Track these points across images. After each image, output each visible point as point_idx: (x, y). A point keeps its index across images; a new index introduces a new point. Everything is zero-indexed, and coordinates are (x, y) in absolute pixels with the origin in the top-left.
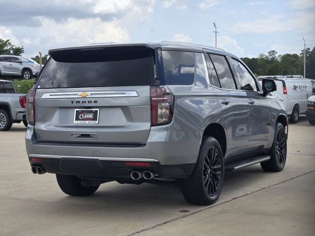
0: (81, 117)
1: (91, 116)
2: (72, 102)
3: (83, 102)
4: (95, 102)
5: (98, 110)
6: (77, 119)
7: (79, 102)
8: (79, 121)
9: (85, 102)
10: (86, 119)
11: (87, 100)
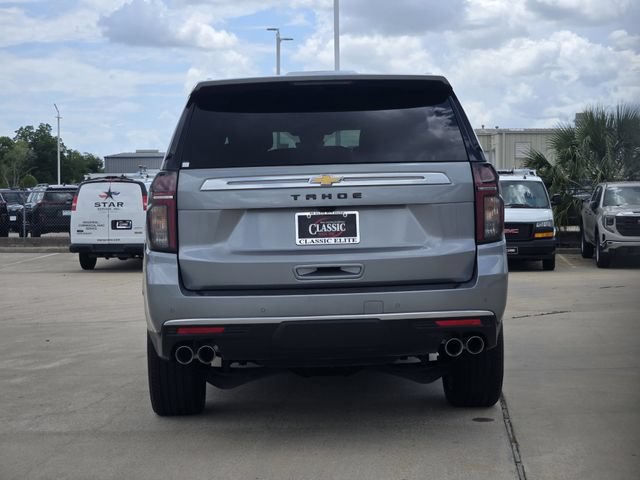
0: (314, 229)
1: (339, 227)
2: (296, 197)
3: (324, 197)
4: (356, 196)
5: (356, 213)
6: (303, 234)
7: (314, 197)
8: (309, 240)
9: (330, 196)
10: (328, 235)
11: (334, 192)
